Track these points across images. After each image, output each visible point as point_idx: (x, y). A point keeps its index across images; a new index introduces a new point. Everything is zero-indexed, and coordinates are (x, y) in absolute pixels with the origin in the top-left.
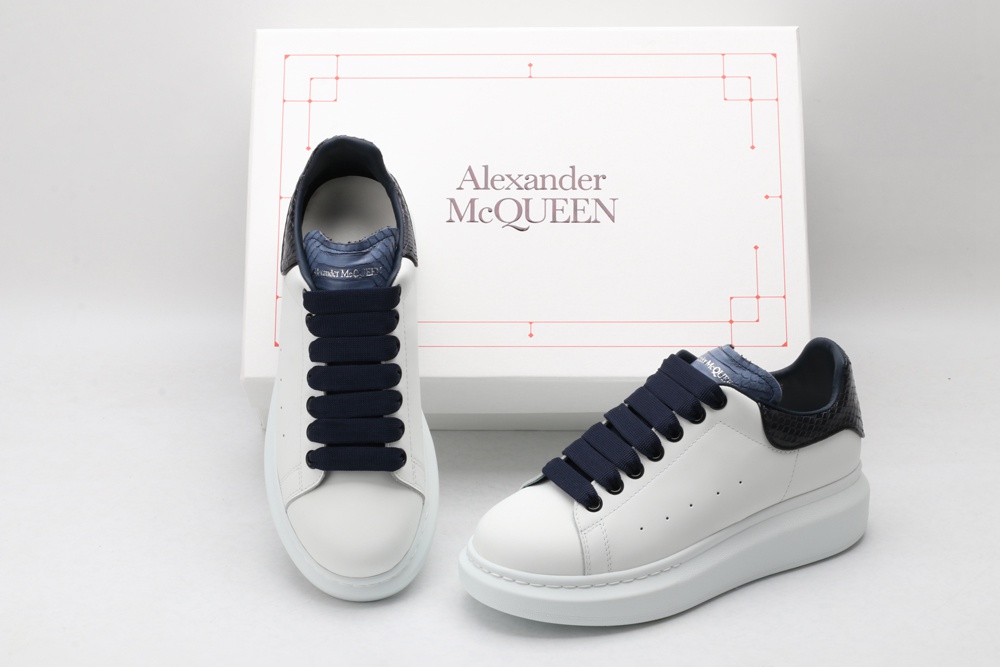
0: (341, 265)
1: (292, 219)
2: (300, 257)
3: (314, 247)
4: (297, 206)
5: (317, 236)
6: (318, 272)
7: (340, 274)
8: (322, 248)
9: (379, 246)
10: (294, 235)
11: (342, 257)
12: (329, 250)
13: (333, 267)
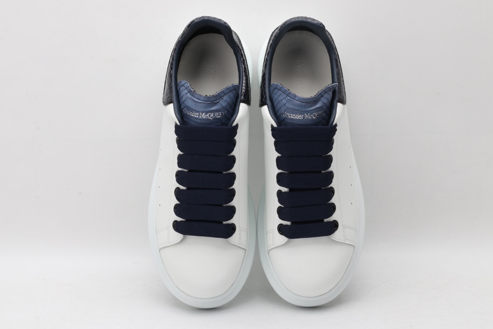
0: (199, 110)
1: (172, 68)
2: (174, 99)
3: (184, 92)
4: (175, 59)
5: (186, 85)
6: (185, 111)
7: (199, 116)
8: (189, 95)
9: (225, 98)
10: (171, 80)
11: (201, 105)
12: (193, 98)
13: (195, 110)
